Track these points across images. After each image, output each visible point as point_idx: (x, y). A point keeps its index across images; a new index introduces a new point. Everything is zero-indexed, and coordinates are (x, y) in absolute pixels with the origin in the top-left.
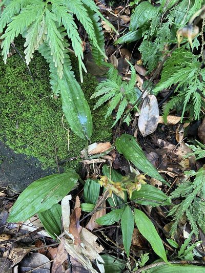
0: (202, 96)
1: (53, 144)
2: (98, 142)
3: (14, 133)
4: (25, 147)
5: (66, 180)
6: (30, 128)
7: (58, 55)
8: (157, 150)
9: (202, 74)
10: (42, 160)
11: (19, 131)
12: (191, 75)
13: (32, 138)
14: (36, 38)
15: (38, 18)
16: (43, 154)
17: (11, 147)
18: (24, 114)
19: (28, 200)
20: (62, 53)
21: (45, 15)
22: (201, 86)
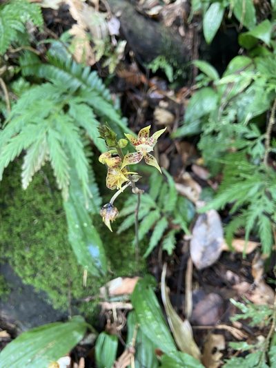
0: (272, 221)
1: (66, 276)
2: (124, 277)
3: (23, 258)
4: (34, 276)
5: (67, 333)
6: (42, 253)
7: (63, 175)
8: (223, 290)
9: (271, 190)
10: (53, 296)
11: (28, 255)
12: (253, 191)
13: (43, 266)
14: (36, 160)
15: (39, 137)
16: (54, 288)
17: (21, 275)
18: (38, 234)
19: (12, 358)
20: (67, 173)
21: (47, 133)
22: (270, 207)
